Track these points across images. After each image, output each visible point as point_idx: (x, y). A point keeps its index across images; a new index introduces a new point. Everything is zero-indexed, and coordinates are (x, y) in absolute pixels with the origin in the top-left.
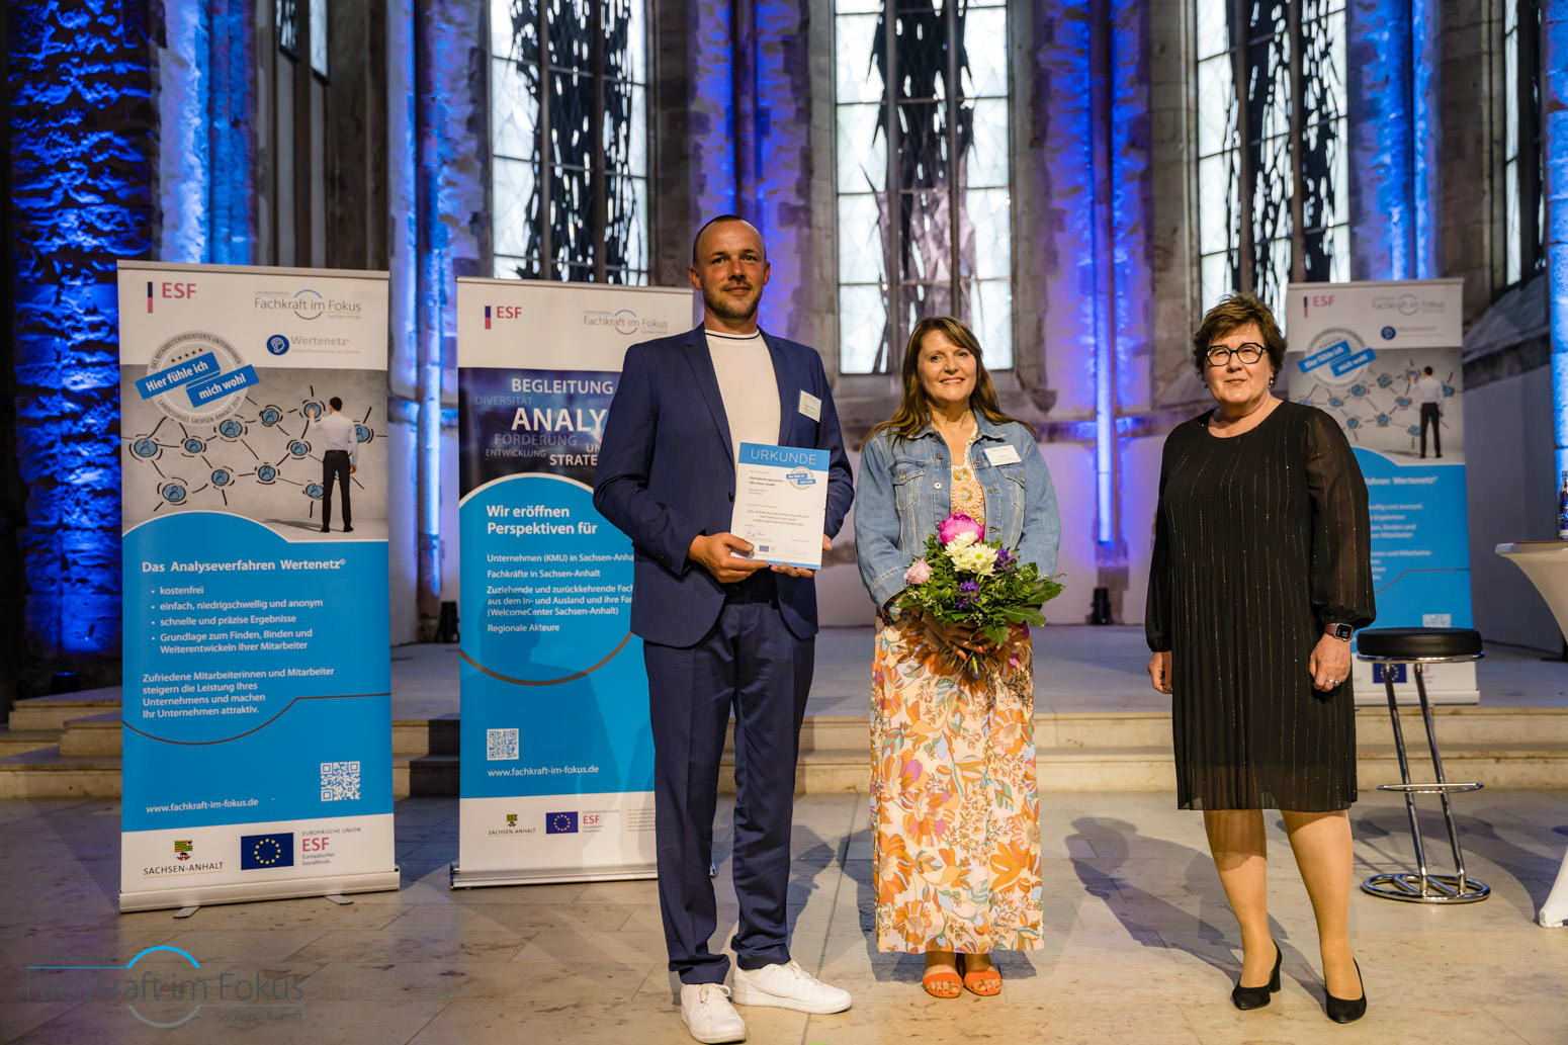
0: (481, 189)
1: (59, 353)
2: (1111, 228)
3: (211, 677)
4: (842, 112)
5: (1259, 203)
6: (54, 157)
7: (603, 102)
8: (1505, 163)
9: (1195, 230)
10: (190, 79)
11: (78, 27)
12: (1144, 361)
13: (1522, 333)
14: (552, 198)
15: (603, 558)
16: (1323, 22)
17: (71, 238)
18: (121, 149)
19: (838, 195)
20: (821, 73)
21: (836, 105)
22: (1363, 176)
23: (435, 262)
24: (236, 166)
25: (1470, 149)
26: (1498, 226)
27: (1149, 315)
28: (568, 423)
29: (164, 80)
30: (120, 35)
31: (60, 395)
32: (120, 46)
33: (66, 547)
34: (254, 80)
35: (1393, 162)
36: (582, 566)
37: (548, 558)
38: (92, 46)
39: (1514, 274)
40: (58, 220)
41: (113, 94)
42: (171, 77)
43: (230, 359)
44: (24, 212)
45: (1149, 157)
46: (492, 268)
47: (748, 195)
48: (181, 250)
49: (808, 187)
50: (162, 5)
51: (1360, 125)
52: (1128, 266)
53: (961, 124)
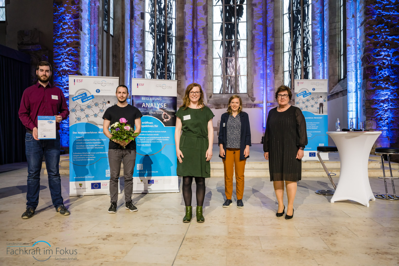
0: (143, 57)
2: (266, 66)
3: (86, 153)
5: (295, 61)
6: (61, 52)
7: (167, 40)
8: (341, 56)
9: (283, 66)
10: (86, 37)
11: (66, 28)
12: (273, 92)
13: (343, 89)
14: (157, 59)
15: (159, 132)
16: (308, 26)
17: (64, 68)
18: (73, 51)
19: (213, 58)
20: (210, 34)
21: (213, 41)
22: (314, 56)
23: (134, 71)
24: (95, 54)
25: (334, 52)
26: (339, 67)
27: (274, 83)
28: (153, 106)
29: (81, 38)
30: (74, 29)
32: (74, 31)
33: (63, 127)
34: (99, 37)
35: (320, 54)
36: (155, 133)
37: (149, 132)
38: (68, 31)
39: (342, 77)
40: (62, 64)
41: (72, 40)
42: (83, 37)
43: (89, 94)
44: (55, 63)
45: (274, 52)
46: (145, 72)
47: (195, 58)
48: (84, 70)
49: (207, 56)
50: (82, 23)
51: (314, 47)
52: (270, 73)
53: (237, 45)
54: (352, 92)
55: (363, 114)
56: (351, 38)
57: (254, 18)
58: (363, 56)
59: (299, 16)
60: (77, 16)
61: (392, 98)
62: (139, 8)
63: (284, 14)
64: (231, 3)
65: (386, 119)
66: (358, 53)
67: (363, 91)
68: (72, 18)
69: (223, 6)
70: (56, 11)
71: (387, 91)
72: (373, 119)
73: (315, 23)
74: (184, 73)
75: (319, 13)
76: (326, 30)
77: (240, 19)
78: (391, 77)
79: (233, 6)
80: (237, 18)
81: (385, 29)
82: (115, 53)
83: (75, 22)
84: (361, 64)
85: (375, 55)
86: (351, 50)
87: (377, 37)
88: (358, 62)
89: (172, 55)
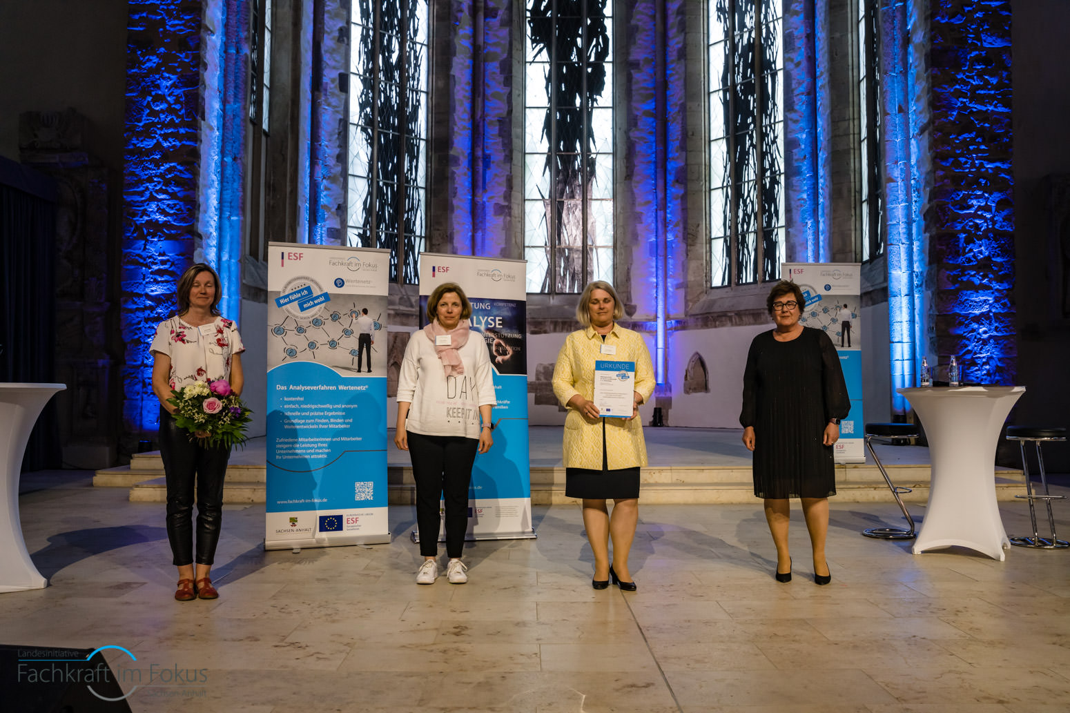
0: (343, 192)
1: (144, 275)
2: (665, 224)
4: (528, 158)
5: (741, 214)
6: (147, 174)
7: (405, 148)
8: (862, 203)
9: (708, 226)
10: (214, 136)
11: (161, 109)
12: (682, 292)
14: (377, 197)
16: (773, 126)
17: (153, 216)
18: (180, 171)
19: (525, 200)
20: (517, 137)
21: (525, 154)
22: (793, 203)
23: (319, 228)
24: (234, 181)
25: (845, 194)
26: (858, 232)
27: (685, 268)
29: (203, 138)
30: (183, 114)
31: (144, 297)
32: (183, 120)
33: (145, 376)
34: (245, 137)
35: (808, 198)
38: (168, 120)
39: (866, 256)
40: (146, 207)
41: (178, 143)
42: (207, 136)
43: (318, 289)
44: (130, 201)
45: (686, 188)
46: (346, 233)
47: (479, 199)
48: (207, 224)
49: (510, 195)
50: (203, 99)
51: (792, 178)
52: (674, 243)
53: (589, 166)
54: (900, 294)
55: (931, 349)
56: (896, 162)
57: (634, 98)
58: (928, 206)
59: (751, 98)
60: (192, 81)
61: (997, 311)
62: (336, 61)
63: (711, 90)
64: (574, 58)
65: (984, 364)
66: (914, 199)
67: (930, 292)
68: (181, 85)
69: (551, 65)
70: (135, 63)
71: (986, 295)
73: (794, 119)
75: (802, 94)
76: (821, 138)
77: (596, 100)
78: (994, 259)
79: (579, 64)
80: (589, 98)
81: (979, 144)
82: (274, 180)
83: (186, 94)
84: (923, 227)
85: (956, 205)
86: (898, 191)
87: (959, 161)
88: (915, 221)
89: (417, 188)
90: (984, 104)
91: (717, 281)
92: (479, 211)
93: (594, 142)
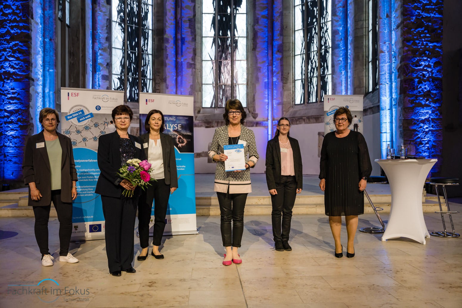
0: (109, 57)
1: (3, 100)
2: (272, 73)
3: (82, 187)
4: (204, 39)
5: (310, 68)
6: (3, 47)
7: (141, 34)
8: (369, 62)
9: (293, 74)
10: (39, 28)
11: (9, 13)
12: (280, 106)
13: (373, 104)
14: (127, 59)
16: (326, 23)
17: (7, 69)
18: (21, 46)
19: (202, 61)
20: (198, 28)
21: (202, 37)
22: (335, 62)
23: (97, 76)
24: (51, 51)
25: (361, 58)
26: (367, 77)
27: (282, 95)
29: (33, 28)
30: (21, 15)
31: (4, 111)
32: (21, 18)
33: (5, 151)
35: (342, 60)
38: (13, 18)
39: (371, 90)
40: (3, 64)
41: (19, 31)
42: (35, 27)
43: (87, 111)
45: (283, 55)
46: (111, 77)
47: (179, 60)
48: (36, 73)
49: (195, 59)
50: (32, 8)
51: (335, 50)
52: (277, 82)
53: (235, 43)
54: (386, 109)
55: (400, 137)
56: (385, 43)
57: (257, 9)
58: (400, 65)
59: (315, 9)
61: (433, 117)
63: (296, 5)
65: (426, 143)
66: (393, 61)
67: (400, 108)
71: (428, 109)
72: (412, 143)
73: (337, 20)
74: (164, 80)
75: (341, 7)
77: (238, 10)
78: (432, 92)
80: (234, 9)
81: (426, 33)
82: (73, 50)
83: (22, 5)
84: (397, 76)
85: (414, 64)
86: (385, 57)
87: (416, 43)
88: (393, 73)
89: (148, 54)
90: (429, 13)
91: (298, 101)
92: (179, 66)
93: (237, 31)
